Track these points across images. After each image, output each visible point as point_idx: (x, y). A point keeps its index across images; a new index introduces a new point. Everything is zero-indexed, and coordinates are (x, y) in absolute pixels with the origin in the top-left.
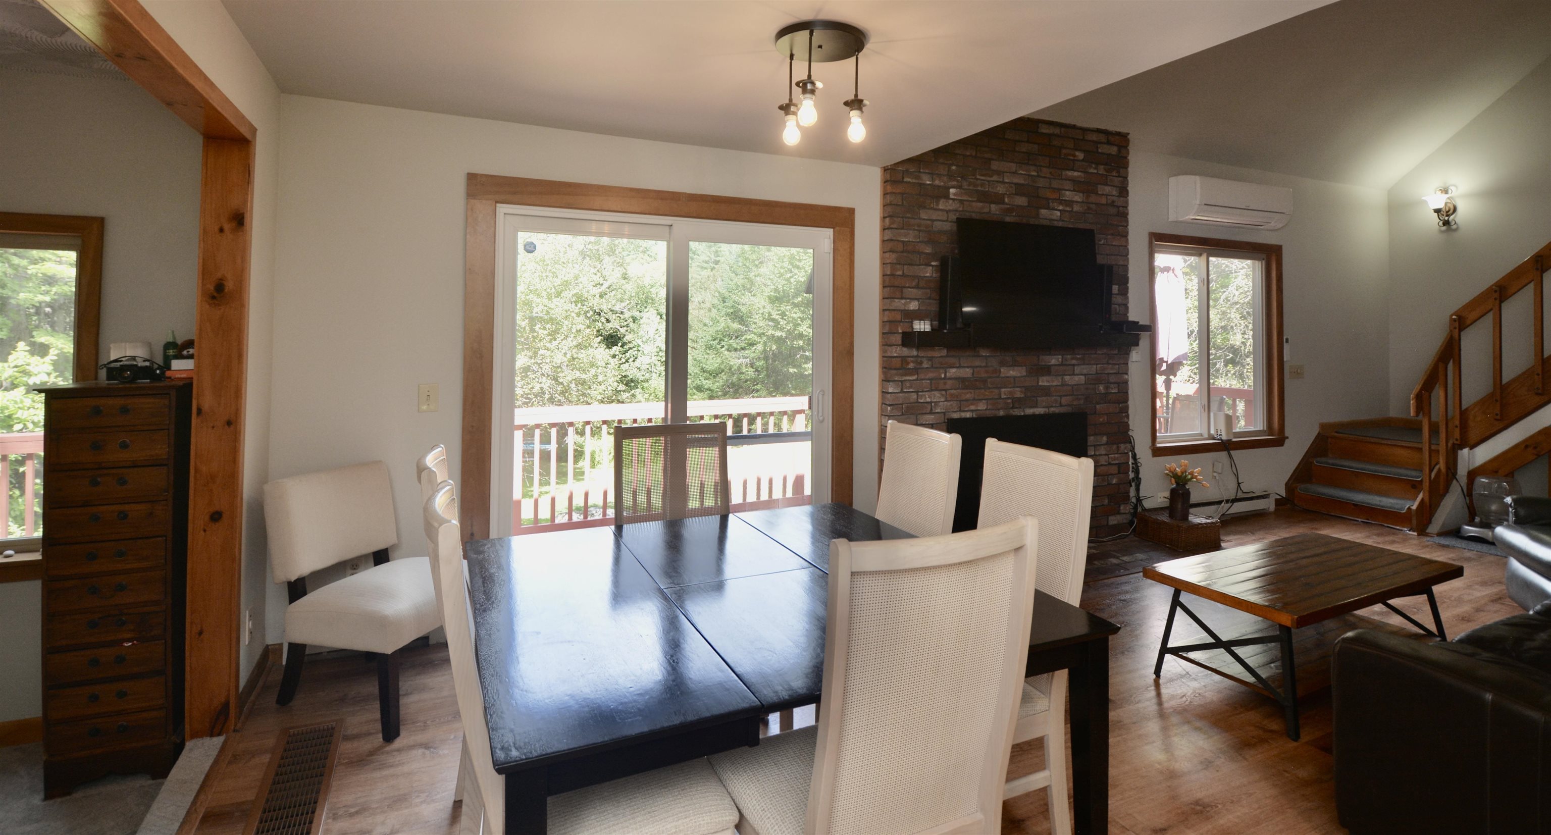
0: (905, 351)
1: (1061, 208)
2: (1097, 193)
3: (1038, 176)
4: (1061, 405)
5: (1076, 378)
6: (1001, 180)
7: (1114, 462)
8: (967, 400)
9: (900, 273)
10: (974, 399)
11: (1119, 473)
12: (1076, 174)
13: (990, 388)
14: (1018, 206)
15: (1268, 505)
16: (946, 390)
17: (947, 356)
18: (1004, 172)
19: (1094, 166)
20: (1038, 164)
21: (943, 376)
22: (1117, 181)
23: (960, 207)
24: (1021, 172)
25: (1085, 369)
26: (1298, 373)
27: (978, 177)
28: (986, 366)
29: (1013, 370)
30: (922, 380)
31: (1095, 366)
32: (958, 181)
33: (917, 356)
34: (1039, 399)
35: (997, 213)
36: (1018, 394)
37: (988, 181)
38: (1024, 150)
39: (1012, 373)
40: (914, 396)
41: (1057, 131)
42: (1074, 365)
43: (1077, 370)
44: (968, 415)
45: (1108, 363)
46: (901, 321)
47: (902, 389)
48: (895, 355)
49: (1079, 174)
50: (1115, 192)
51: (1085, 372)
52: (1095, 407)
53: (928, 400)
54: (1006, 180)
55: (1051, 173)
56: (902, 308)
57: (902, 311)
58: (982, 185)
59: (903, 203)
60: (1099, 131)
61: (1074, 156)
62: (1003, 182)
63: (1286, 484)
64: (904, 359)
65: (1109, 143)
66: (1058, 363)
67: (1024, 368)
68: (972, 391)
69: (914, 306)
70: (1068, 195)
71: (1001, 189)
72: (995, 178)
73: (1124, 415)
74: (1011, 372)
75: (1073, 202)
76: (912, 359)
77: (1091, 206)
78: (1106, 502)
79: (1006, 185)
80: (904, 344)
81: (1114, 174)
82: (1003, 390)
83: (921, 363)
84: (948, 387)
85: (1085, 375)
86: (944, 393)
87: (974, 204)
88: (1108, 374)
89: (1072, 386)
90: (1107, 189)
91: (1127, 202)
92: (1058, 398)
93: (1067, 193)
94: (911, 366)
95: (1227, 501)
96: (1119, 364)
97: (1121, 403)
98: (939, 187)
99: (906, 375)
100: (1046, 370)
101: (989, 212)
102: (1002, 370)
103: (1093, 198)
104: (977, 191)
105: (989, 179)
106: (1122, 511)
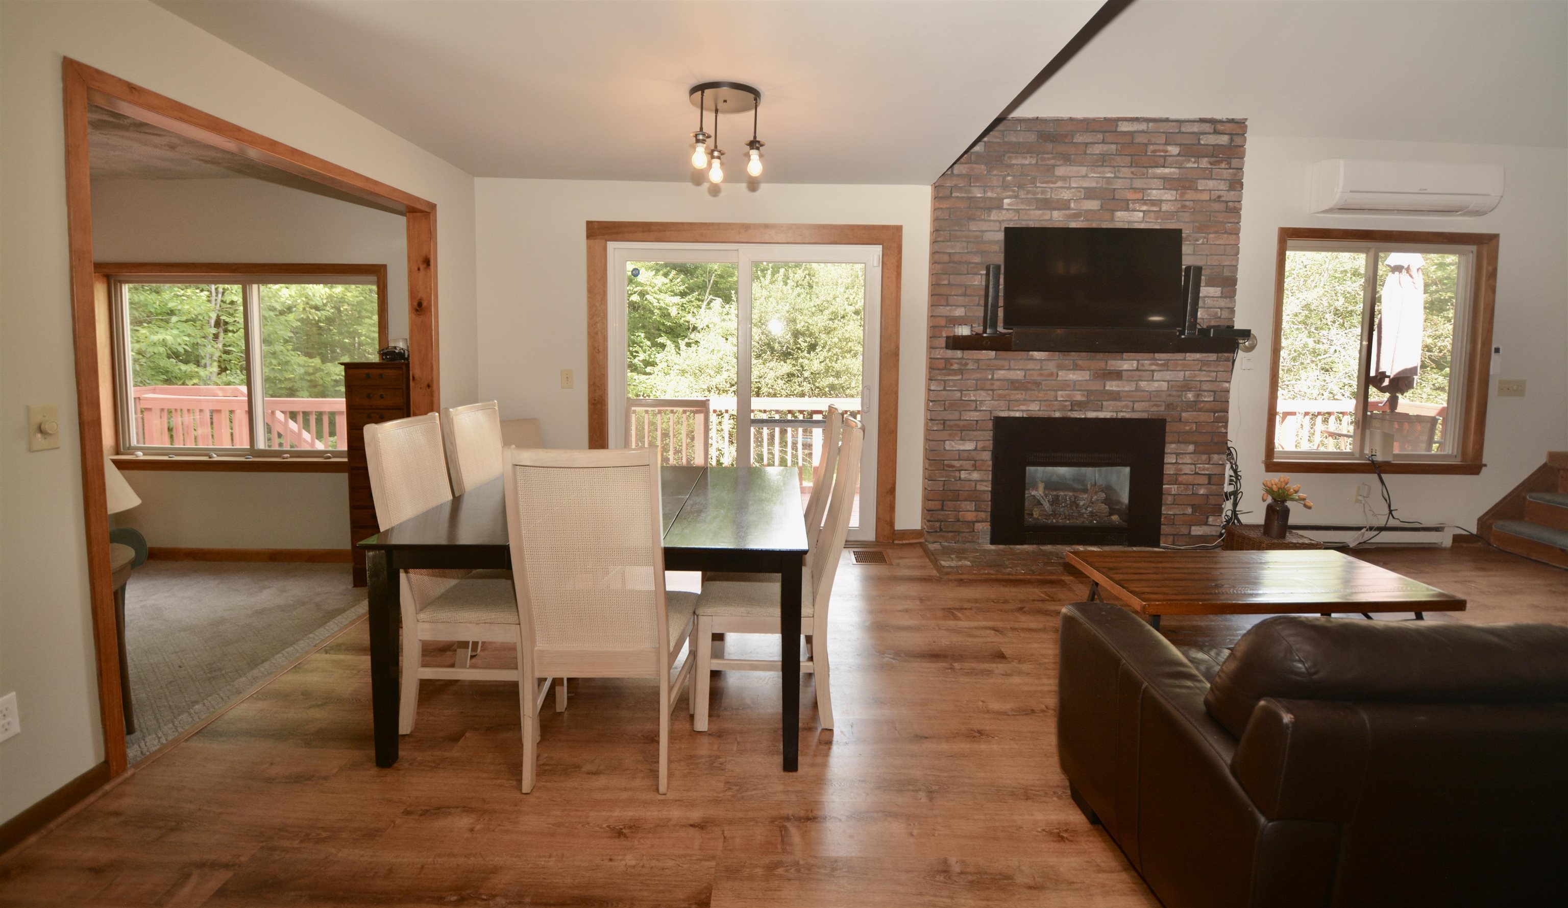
0: (950, 353)
1: (1144, 208)
2: (1197, 189)
3: (1116, 177)
4: (1133, 410)
5: (1156, 384)
6: (1067, 185)
7: (1203, 472)
8: (1016, 401)
9: (946, 282)
10: (1025, 400)
11: (1209, 483)
12: (1167, 170)
13: (1044, 390)
14: (1087, 211)
15: (1445, 540)
16: (993, 390)
17: (995, 359)
18: (1070, 178)
19: (1193, 160)
20: (1115, 164)
21: (990, 377)
22: (1227, 174)
23: (1015, 216)
24: (1092, 175)
25: (1169, 375)
26: (1515, 389)
27: (1038, 185)
28: (1041, 369)
29: (1073, 374)
30: (968, 380)
31: (1182, 373)
32: (1014, 191)
33: (962, 358)
34: (1104, 403)
35: (1061, 219)
36: (1079, 397)
37: (1051, 188)
38: (1097, 152)
39: (1073, 376)
40: (959, 394)
41: (1143, 127)
42: (1153, 371)
43: (1157, 376)
44: (1018, 414)
45: (1200, 370)
46: (945, 327)
47: (945, 387)
48: (939, 357)
49: (1172, 170)
50: (1223, 186)
51: (1168, 378)
52: (1180, 414)
53: (973, 398)
54: (1073, 185)
55: (1132, 173)
56: (948, 314)
57: (946, 317)
58: (1043, 193)
59: (950, 217)
60: (1202, 121)
61: (1166, 151)
62: (1070, 188)
63: (1479, 520)
64: (948, 361)
65: (1216, 132)
66: (1131, 368)
67: (1088, 372)
68: (1023, 392)
69: (959, 312)
70: (1155, 194)
71: (1066, 195)
72: (1060, 184)
73: (1220, 424)
74: (1071, 376)
75: (1161, 201)
76: (956, 361)
77: (1187, 203)
78: (1189, 511)
79: (1073, 190)
80: (947, 347)
81: (1223, 165)
82: (1060, 393)
83: (966, 364)
84: (995, 387)
85: (1168, 381)
86: (990, 392)
87: (1032, 212)
88: (1201, 381)
89: (1150, 392)
90: (1211, 184)
91: (1241, 196)
92: (1131, 404)
93: (1154, 192)
94: (955, 367)
95: (1371, 529)
96: (1217, 372)
97: (1218, 412)
98: (991, 199)
99: (949, 375)
100: (1118, 375)
101: (1051, 219)
102: (1060, 373)
103: (1190, 195)
104: (1038, 200)
105: (1052, 185)
106: (1211, 523)
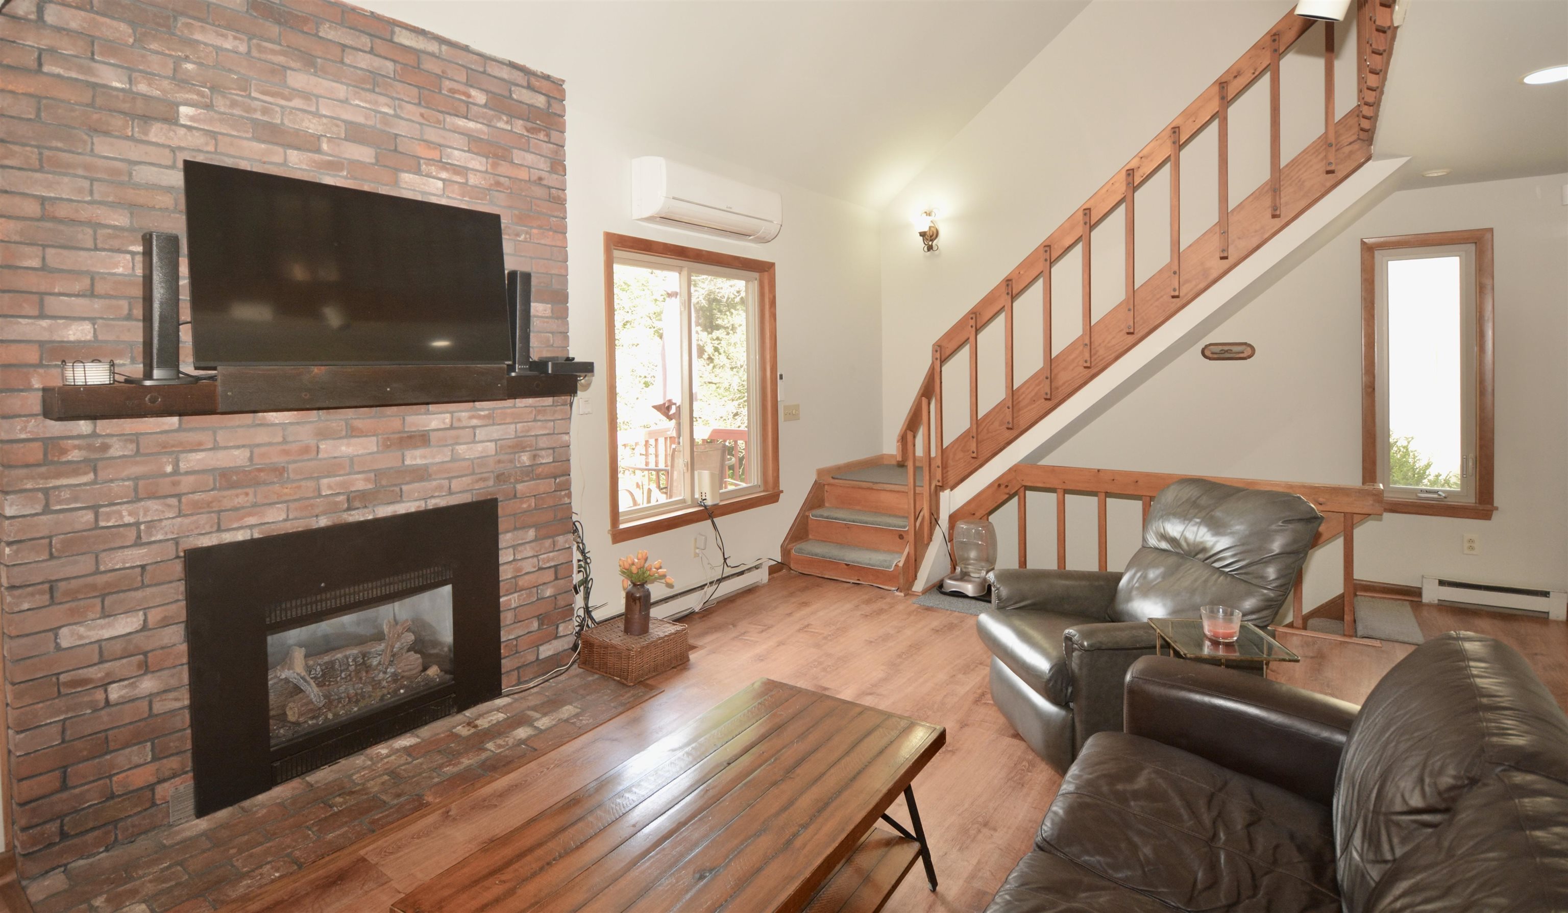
0: (56, 428)
1: (444, 175)
2: (512, 162)
3: (396, 116)
4: (450, 493)
5: (480, 447)
6: (313, 109)
7: (548, 565)
8: (235, 509)
9: (35, 263)
10: (255, 505)
11: (556, 578)
12: (471, 125)
13: (294, 481)
14: (352, 162)
15: (761, 576)
16: (178, 496)
17: (180, 429)
18: (318, 97)
19: (505, 118)
20: (395, 95)
21: (169, 469)
22: (547, 148)
23: (207, 144)
24: (357, 102)
25: (496, 432)
26: (794, 415)
27: (254, 94)
28: (285, 441)
29: (348, 445)
30: (112, 481)
31: (513, 426)
32: (202, 95)
33: (94, 435)
34: (404, 488)
35: (304, 167)
36: (360, 484)
37: (282, 107)
38: (363, 65)
39: (346, 449)
40: (89, 516)
41: (433, 47)
42: (474, 427)
43: (481, 434)
44: (240, 536)
45: (535, 420)
46: (40, 365)
47: (47, 505)
48: (23, 436)
49: (479, 126)
50: (543, 164)
51: (495, 436)
52: (515, 487)
53: (128, 519)
54: (324, 112)
55: (422, 115)
56: (45, 336)
57: (41, 344)
58: (265, 111)
59: (38, 115)
60: (513, 65)
61: (469, 96)
62: (317, 114)
63: (782, 546)
64: (51, 444)
65: (529, 87)
66: (443, 426)
67: (374, 439)
68: (250, 491)
69: (78, 332)
70: (458, 157)
71: (312, 126)
72: (297, 103)
73: (563, 493)
74: (343, 448)
75: (467, 169)
76: (76, 442)
77: (502, 180)
78: (535, 625)
79: (325, 120)
80: (48, 413)
81: (542, 136)
82: (325, 481)
83: (105, 447)
84: (183, 488)
85: (496, 441)
86: (173, 501)
87: (246, 143)
88: (536, 436)
89: (472, 460)
90: (530, 158)
91: (564, 182)
92: (446, 482)
93: (456, 153)
94: (75, 455)
95: (711, 583)
96: (553, 421)
97: (560, 476)
98: (147, 98)
99: (58, 475)
100: (422, 439)
101: (285, 163)
102: (322, 446)
103: (504, 168)
104: (255, 122)
105: (283, 102)
106: (562, 634)
